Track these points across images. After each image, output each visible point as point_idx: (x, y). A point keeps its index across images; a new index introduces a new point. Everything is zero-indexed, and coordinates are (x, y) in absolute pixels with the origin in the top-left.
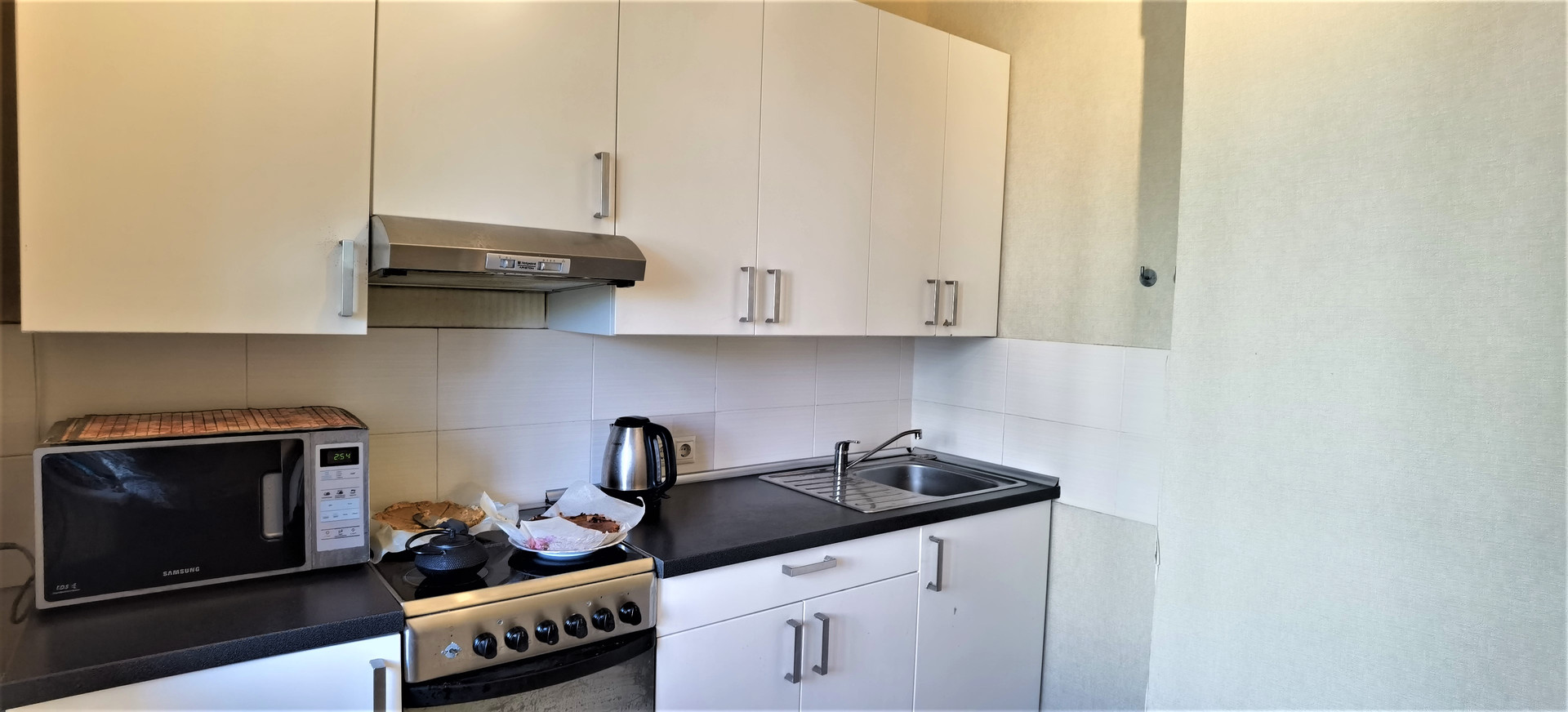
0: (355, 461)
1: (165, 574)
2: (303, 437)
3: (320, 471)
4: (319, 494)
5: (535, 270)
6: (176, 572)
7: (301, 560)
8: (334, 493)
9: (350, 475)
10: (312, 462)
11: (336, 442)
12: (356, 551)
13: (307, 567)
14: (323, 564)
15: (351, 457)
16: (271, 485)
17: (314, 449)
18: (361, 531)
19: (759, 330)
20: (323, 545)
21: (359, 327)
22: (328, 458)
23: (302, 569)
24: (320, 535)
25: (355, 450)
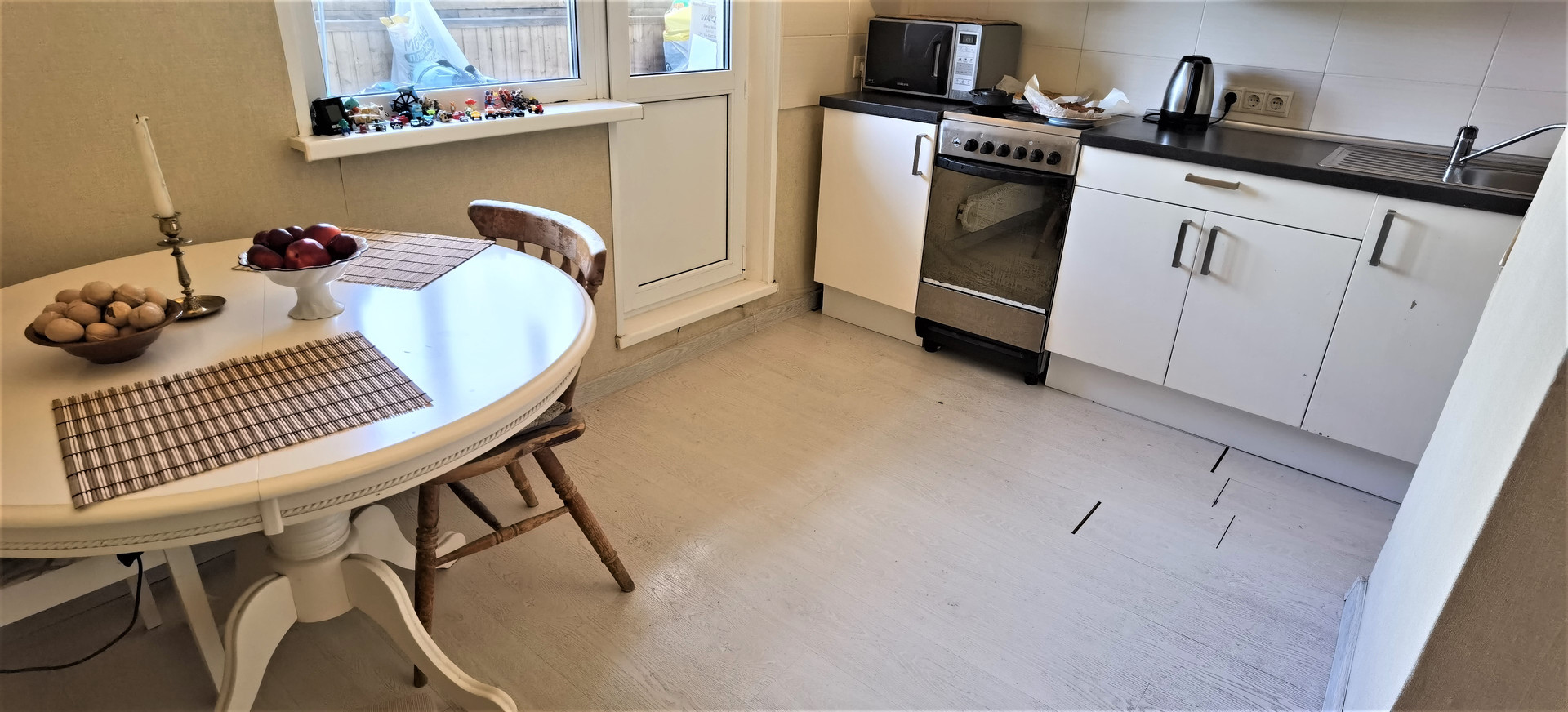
0: (974, 43)
1: (898, 85)
3: (959, 46)
4: (956, 58)
6: (901, 84)
7: (944, 93)
8: (962, 60)
9: (973, 52)
10: (955, 40)
11: (967, 31)
13: (946, 96)
14: (953, 97)
15: (972, 40)
17: (958, 32)
18: (971, 84)
20: (954, 87)
22: (963, 39)
23: (944, 97)
24: (954, 81)
25: (975, 37)
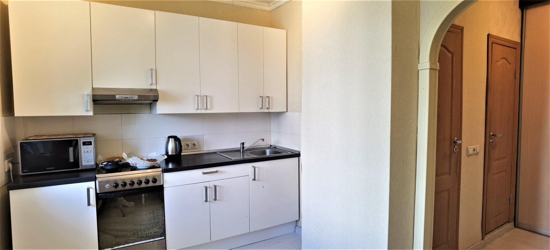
0: (91, 144)
1: (47, 169)
2: (78, 139)
3: (82, 147)
4: (82, 152)
5: (129, 99)
6: (49, 168)
7: (79, 167)
8: (86, 152)
9: (91, 148)
10: (80, 145)
11: (86, 140)
12: (92, 165)
14: (84, 168)
15: (90, 143)
16: (71, 149)
17: (81, 141)
18: (93, 161)
19: (203, 112)
20: (84, 164)
21: (91, 114)
22: (84, 144)
23: (79, 169)
24: (83, 161)
25: (91, 142)
